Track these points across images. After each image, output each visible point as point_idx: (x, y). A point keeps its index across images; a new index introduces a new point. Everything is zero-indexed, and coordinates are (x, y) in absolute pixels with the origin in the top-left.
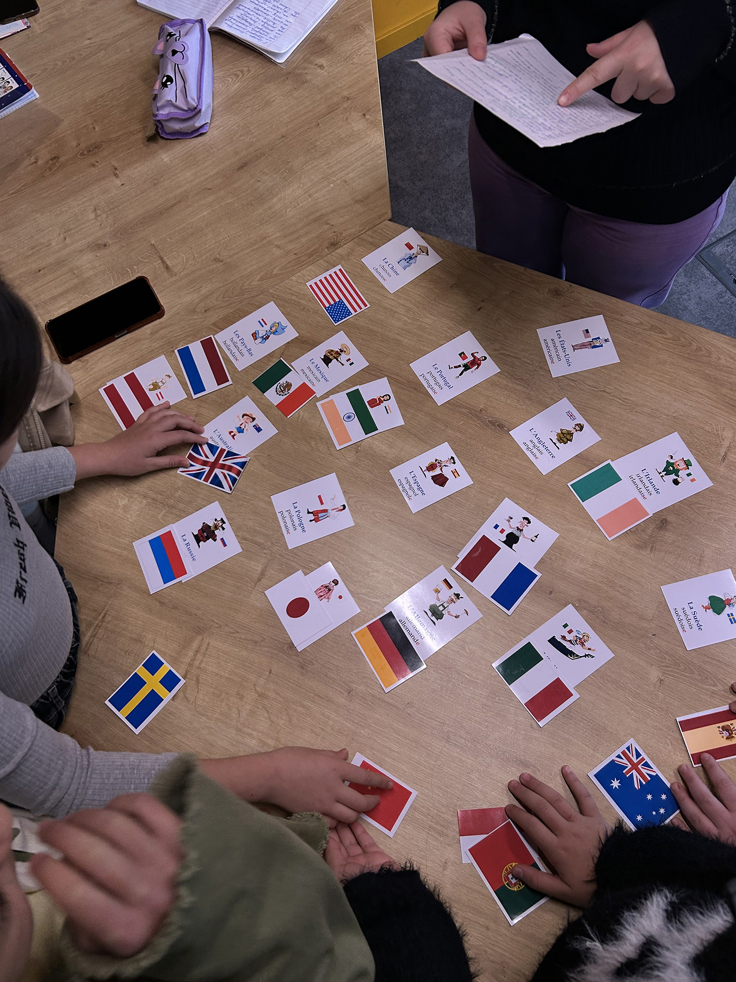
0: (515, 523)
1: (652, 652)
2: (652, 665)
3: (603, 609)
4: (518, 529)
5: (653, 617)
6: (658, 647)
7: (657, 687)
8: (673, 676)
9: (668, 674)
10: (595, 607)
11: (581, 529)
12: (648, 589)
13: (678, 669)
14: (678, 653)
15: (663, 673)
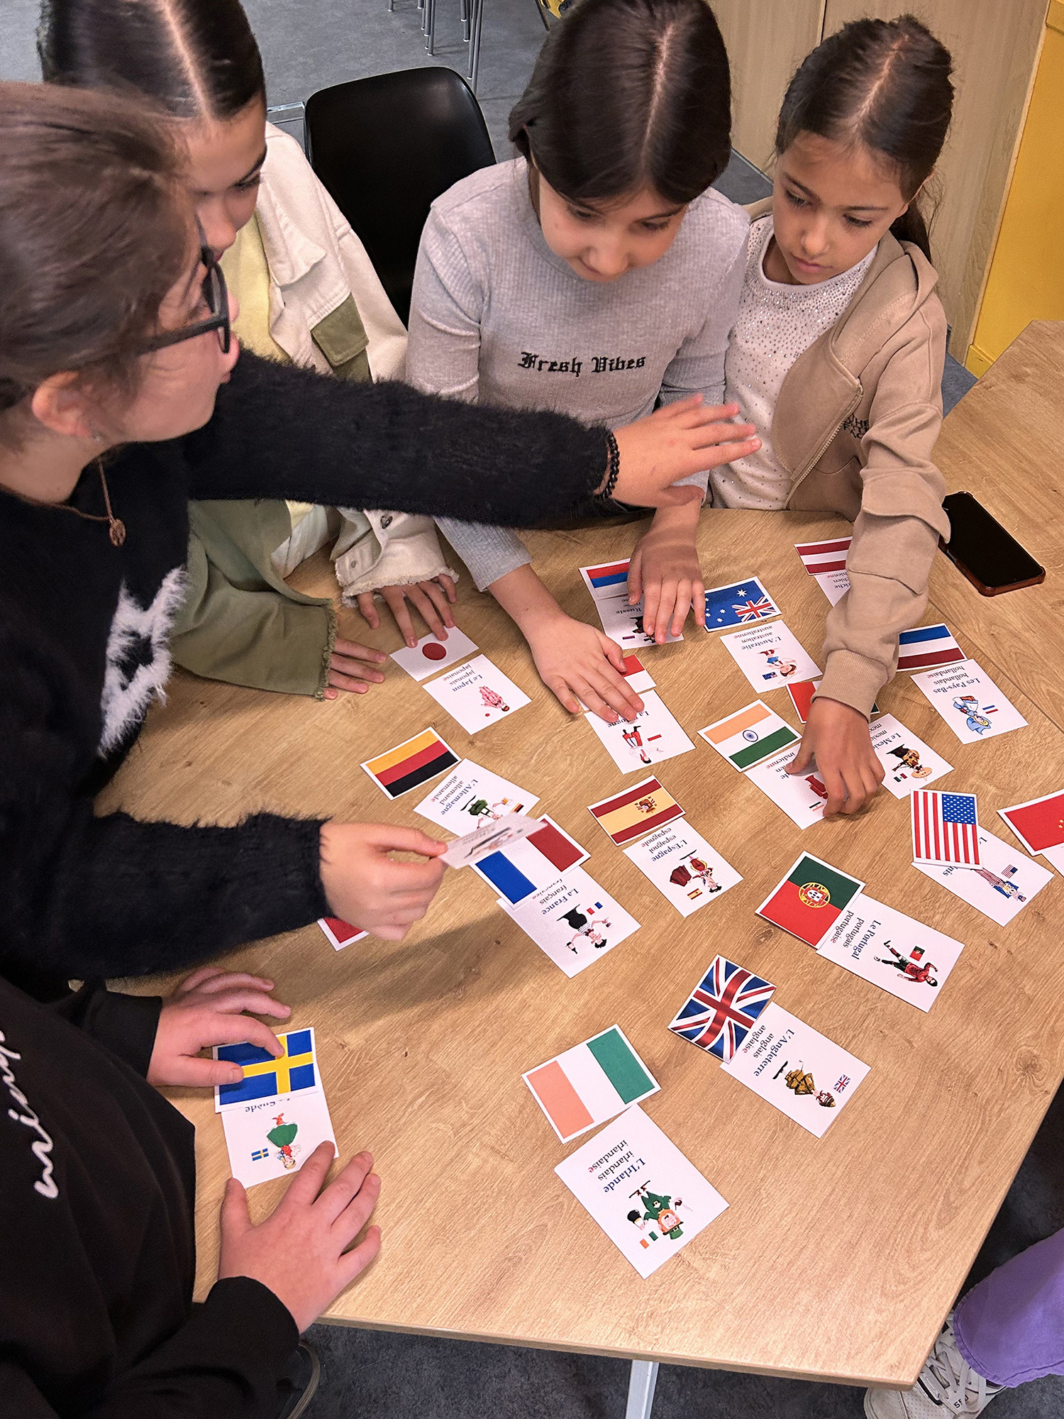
0: (599, 930)
1: (384, 1045)
2: (367, 1041)
3: (459, 1000)
4: (590, 931)
5: (432, 1060)
6: (387, 1056)
7: (337, 1039)
8: (344, 1063)
9: (348, 1057)
10: (465, 991)
11: (582, 1001)
12: (473, 1065)
13: (351, 1072)
14: (372, 1079)
15: (352, 1052)
